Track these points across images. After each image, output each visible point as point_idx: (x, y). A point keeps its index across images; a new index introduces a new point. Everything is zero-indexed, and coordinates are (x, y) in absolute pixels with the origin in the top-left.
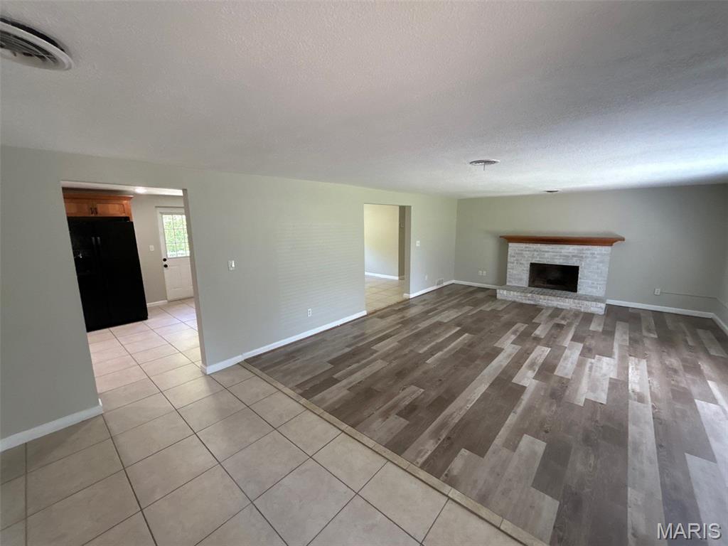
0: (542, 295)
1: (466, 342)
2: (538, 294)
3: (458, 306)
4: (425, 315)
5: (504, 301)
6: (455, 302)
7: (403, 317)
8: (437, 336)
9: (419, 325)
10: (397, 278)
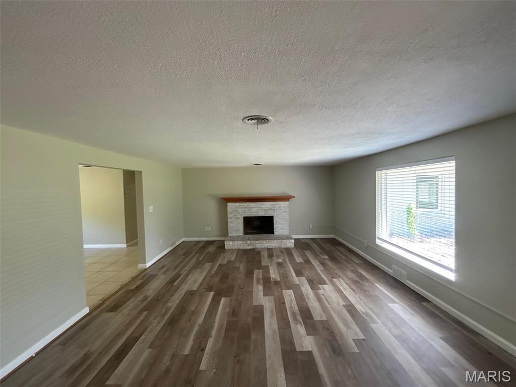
0: (256, 240)
1: (227, 310)
2: (254, 240)
3: (199, 265)
4: (171, 285)
5: (232, 251)
6: (194, 260)
7: (145, 298)
8: (195, 313)
9: (170, 304)
10: (125, 246)
